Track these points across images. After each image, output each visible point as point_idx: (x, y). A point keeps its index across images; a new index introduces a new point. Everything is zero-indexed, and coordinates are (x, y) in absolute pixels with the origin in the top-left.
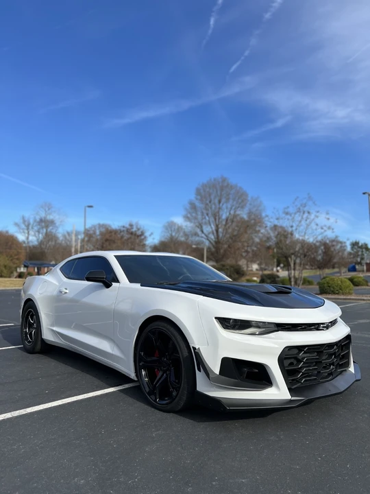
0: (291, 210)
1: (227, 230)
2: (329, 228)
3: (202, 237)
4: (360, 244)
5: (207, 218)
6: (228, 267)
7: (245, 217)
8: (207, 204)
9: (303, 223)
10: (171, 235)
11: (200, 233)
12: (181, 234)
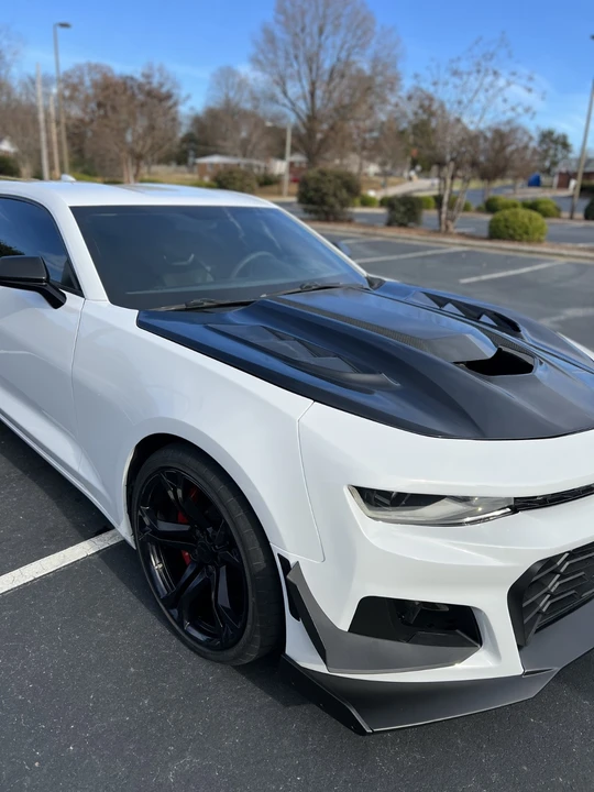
0: (463, 66)
1: (330, 93)
2: (527, 110)
3: (284, 105)
4: (555, 136)
5: (295, 65)
6: (332, 178)
7: (366, 67)
8: (296, 35)
9: (481, 96)
10: (227, 96)
11: (280, 96)
12: (246, 95)
